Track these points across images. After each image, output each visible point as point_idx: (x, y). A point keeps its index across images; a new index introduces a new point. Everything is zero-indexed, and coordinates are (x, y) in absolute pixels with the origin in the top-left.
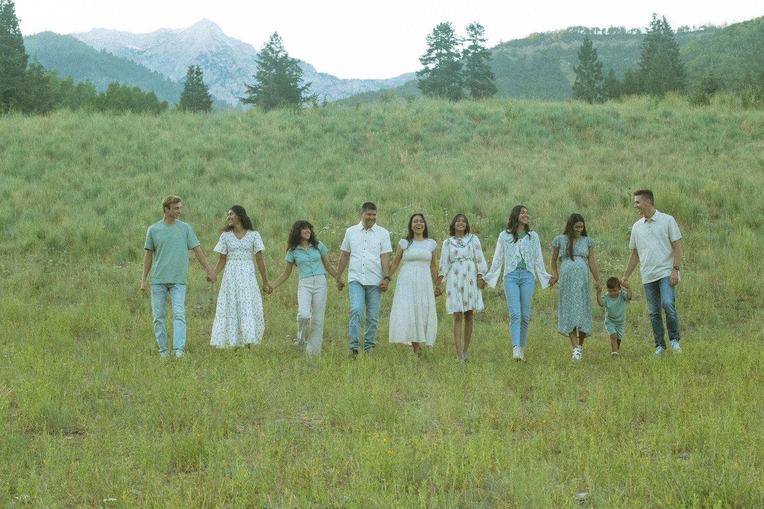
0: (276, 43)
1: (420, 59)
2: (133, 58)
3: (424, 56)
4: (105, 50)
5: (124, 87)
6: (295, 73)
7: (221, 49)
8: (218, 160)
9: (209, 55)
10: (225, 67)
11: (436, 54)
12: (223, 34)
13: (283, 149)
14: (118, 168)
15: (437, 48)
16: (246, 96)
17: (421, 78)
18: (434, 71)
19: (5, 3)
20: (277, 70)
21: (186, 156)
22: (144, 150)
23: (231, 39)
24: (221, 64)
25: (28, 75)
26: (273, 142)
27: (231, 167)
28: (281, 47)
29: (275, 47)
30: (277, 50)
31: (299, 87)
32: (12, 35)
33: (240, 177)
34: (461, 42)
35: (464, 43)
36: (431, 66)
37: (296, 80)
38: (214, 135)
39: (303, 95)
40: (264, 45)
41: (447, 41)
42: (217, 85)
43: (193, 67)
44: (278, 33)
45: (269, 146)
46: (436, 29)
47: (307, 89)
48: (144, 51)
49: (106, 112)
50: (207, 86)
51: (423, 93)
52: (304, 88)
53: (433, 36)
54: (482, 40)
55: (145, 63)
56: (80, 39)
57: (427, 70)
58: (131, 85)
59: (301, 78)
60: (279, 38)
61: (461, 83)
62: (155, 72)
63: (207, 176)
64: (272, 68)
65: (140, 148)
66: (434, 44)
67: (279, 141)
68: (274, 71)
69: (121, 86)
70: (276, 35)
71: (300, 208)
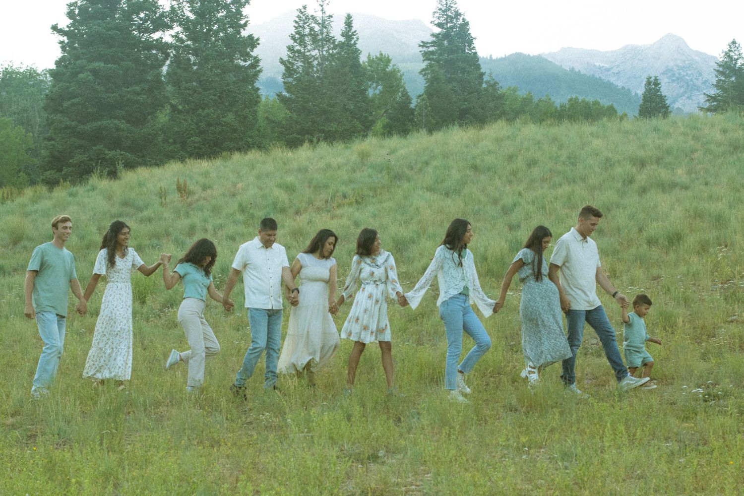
0: (735, 50)
2: (600, 75)
4: (573, 68)
5: (583, 101)
7: (687, 62)
8: (651, 168)
9: (675, 69)
10: (691, 80)
12: (688, 47)
13: (724, 154)
14: (543, 180)
16: (706, 105)
19: (459, 23)
20: (736, 78)
21: (617, 164)
22: (572, 160)
23: (698, 53)
24: (687, 78)
25: (484, 93)
26: (713, 147)
27: (664, 174)
28: (739, 54)
29: (733, 54)
30: (736, 57)
32: (468, 53)
33: (673, 185)
38: (649, 141)
40: (723, 52)
42: (684, 98)
43: (651, 78)
44: (736, 40)
45: (709, 151)
48: (612, 68)
49: (544, 123)
50: (665, 97)
55: (613, 80)
56: (550, 59)
58: (590, 99)
60: (737, 45)
62: (623, 87)
63: (635, 186)
64: (731, 77)
65: (569, 158)
67: (720, 145)
68: (733, 78)
69: (580, 100)
70: (734, 42)
71: (732, 219)
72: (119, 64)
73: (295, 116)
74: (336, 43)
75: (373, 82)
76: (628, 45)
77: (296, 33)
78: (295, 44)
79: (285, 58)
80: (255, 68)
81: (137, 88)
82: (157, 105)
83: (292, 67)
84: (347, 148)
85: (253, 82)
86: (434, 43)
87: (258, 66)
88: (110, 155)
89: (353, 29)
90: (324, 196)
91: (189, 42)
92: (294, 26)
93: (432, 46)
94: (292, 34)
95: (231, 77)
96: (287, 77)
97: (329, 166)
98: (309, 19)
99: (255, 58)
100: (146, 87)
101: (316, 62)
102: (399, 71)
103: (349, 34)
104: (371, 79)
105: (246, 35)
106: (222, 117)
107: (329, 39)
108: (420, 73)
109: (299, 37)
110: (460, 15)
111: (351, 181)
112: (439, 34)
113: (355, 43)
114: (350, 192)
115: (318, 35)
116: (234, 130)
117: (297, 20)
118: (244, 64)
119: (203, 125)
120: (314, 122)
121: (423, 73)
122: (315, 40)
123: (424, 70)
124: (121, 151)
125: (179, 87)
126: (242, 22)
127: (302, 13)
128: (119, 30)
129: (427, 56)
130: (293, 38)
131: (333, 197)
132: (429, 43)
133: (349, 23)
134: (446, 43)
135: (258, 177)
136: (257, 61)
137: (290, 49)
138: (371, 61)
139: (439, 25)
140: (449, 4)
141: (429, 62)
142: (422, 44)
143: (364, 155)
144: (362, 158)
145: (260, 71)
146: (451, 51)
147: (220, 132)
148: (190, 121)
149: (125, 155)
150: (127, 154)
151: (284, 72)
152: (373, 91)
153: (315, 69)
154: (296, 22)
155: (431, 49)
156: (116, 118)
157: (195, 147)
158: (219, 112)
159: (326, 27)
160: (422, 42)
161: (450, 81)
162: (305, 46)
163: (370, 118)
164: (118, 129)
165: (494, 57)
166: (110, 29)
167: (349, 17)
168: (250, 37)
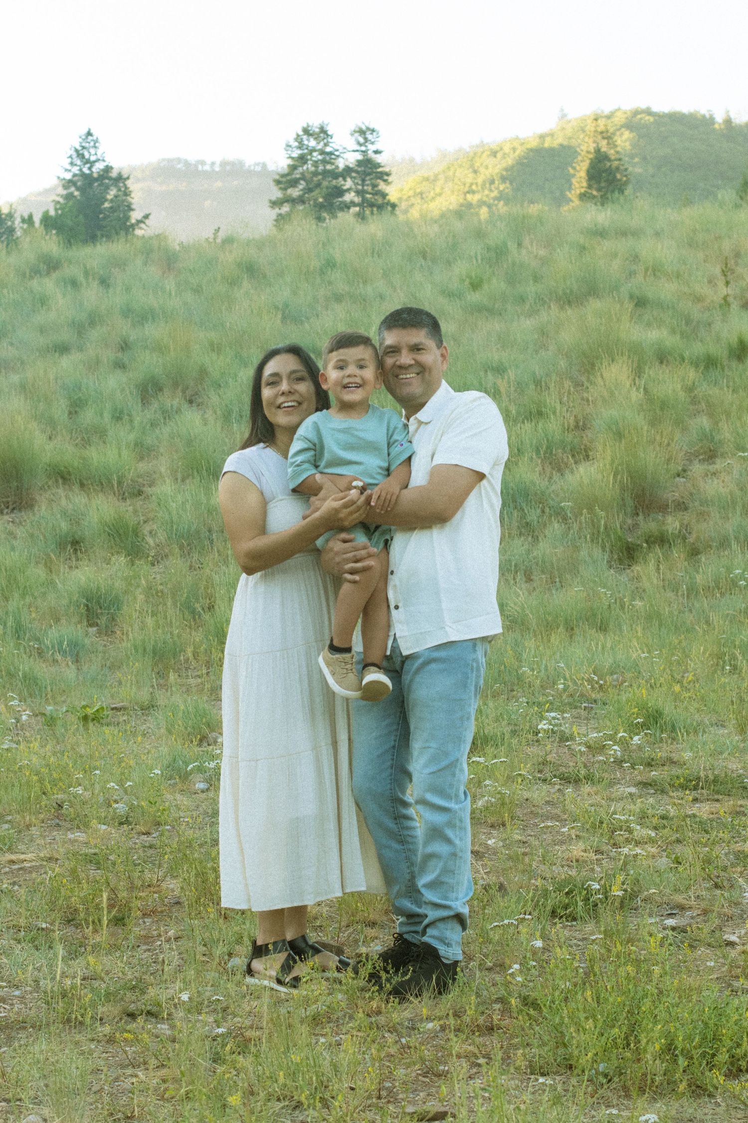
0: (91, 147)
1: (276, 182)
3: (283, 177)
11: (301, 174)
15: (302, 164)
17: (278, 209)
28: (97, 154)
30: (93, 158)
35: (348, 155)
36: (294, 192)
46: (300, 133)
47: (144, 223)
52: (139, 222)
53: (296, 144)
54: (377, 152)
57: (287, 198)
66: (297, 158)
70: (89, 134)
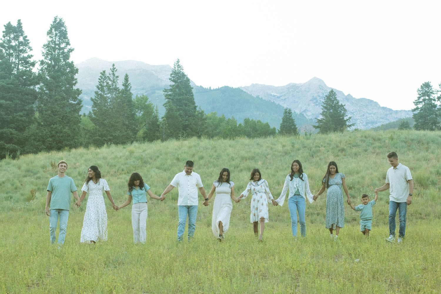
0: (333, 96)
1: (414, 102)
2: (274, 101)
3: (416, 101)
4: (258, 96)
6: (343, 112)
7: (325, 94)
9: (318, 98)
11: (423, 100)
15: (423, 96)
16: (317, 125)
17: (415, 112)
18: (422, 109)
19: (185, 80)
20: (333, 111)
25: (196, 117)
28: (335, 98)
30: (333, 99)
31: (345, 119)
34: (436, 93)
35: (438, 93)
36: (420, 106)
37: (343, 115)
39: (347, 123)
41: (428, 92)
44: (334, 90)
46: (422, 86)
47: (349, 120)
48: (281, 96)
50: (294, 120)
51: (415, 121)
52: (347, 120)
53: (421, 89)
55: (281, 103)
57: (417, 108)
59: (346, 114)
60: (334, 93)
61: (436, 115)
66: (421, 94)
68: (331, 111)
69: (251, 120)
70: (332, 91)
72: (12, 101)
73: (98, 127)
74: (120, 91)
75: (139, 110)
76: (292, 83)
77: (99, 85)
78: (99, 91)
79: (94, 98)
80: (80, 105)
81: (21, 114)
82: (31, 122)
83: (97, 102)
84: (124, 148)
85: (79, 112)
86: (171, 90)
87: (81, 104)
88: (8, 146)
89: (129, 82)
90: (114, 170)
91: (47, 91)
92: (99, 82)
93: (170, 91)
94: (97, 85)
95: (67, 110)
96: (94, 107)
97: (116, 157)
98: (106, 78)
99: (80, 100)
100: (25, 112)
101: (109, 100)
102: (152, 105)
103: (126, 84)
104: (138, 108)
105: (76, 89)
106: (63, 129)
107: (116, 89)
108: (163, 105)
109: (101, 87)
110: (185, 75)
111: (125, 164)
112: (174, 85)
113: (130, 90)
114: (125, 169)
115: (111, 86)
116: (69, 136)
117: (100, 78)
118: (74, 103)
119: (53, 132)
120: (107, 131)
121: (165, 105)
122: (109, 89)
123: (165, 104)
124: (12, 144)
125: (42, 113)
126: (74, 82)
127: (103, 75)
128: (13, 85)
129: (167, 96)
130: (98, 87)
131: (118, 170)
132: (168, 90)
133: (126, 79)
134: (177, 90)
135: (85, 161)
136: (80, 102)
137: (96, 93)
138: (138, 99)
139: (174, 81)
140: (179, 70)
141: (168, 100)
142: (165, 90)
143: (132, 152)
144: (131, 153)
145: (82, 106)
146: (180, 95)
147: (62, 137)
148: (47, 131)
149: (14, 146)
150: (16, 146)
151: (93, 104)
152: (139, 114)
153: (109, 104)
154: (100, 79)
155: (170, 93)
156: (11, 128)
157: (49, 144)
158: (62, 126)
159: (115, 83)
160: (165, 89)
161: (179, 110)
162: (104, 92)
163: (137, 129)
164: (11, 134)
165: (212, 88)
166: (8, 84)
167: (127, 76)
168: (78, 90)
